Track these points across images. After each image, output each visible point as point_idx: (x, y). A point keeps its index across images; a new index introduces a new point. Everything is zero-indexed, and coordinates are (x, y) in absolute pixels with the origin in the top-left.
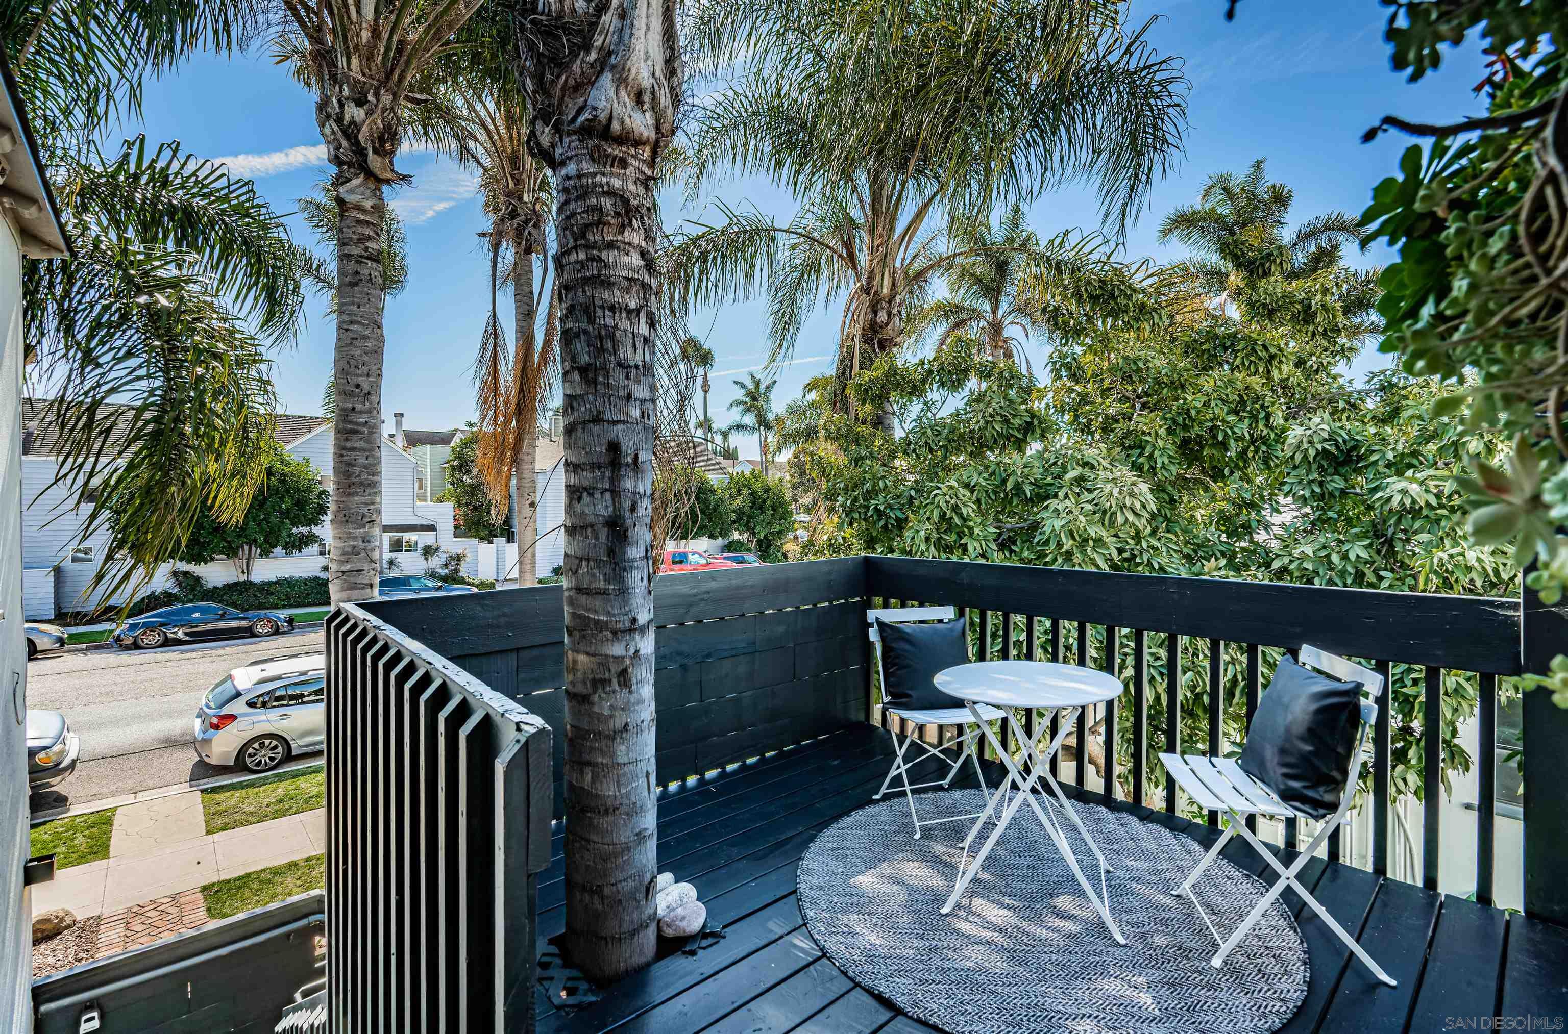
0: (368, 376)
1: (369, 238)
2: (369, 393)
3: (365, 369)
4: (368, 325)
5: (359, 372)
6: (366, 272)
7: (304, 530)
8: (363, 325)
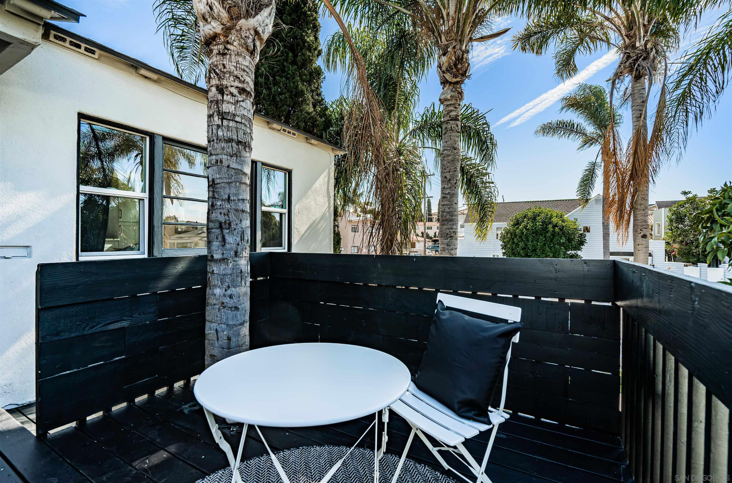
0: (449, 172)
1: (451, 111)
2: (450, 180)
3: (448, 169)
4: (450, 149)
5: (446, 171)
6: (450, 126)
7: (573, 252)
8: (448, 150)
